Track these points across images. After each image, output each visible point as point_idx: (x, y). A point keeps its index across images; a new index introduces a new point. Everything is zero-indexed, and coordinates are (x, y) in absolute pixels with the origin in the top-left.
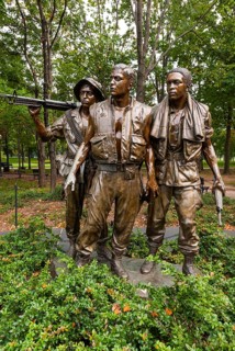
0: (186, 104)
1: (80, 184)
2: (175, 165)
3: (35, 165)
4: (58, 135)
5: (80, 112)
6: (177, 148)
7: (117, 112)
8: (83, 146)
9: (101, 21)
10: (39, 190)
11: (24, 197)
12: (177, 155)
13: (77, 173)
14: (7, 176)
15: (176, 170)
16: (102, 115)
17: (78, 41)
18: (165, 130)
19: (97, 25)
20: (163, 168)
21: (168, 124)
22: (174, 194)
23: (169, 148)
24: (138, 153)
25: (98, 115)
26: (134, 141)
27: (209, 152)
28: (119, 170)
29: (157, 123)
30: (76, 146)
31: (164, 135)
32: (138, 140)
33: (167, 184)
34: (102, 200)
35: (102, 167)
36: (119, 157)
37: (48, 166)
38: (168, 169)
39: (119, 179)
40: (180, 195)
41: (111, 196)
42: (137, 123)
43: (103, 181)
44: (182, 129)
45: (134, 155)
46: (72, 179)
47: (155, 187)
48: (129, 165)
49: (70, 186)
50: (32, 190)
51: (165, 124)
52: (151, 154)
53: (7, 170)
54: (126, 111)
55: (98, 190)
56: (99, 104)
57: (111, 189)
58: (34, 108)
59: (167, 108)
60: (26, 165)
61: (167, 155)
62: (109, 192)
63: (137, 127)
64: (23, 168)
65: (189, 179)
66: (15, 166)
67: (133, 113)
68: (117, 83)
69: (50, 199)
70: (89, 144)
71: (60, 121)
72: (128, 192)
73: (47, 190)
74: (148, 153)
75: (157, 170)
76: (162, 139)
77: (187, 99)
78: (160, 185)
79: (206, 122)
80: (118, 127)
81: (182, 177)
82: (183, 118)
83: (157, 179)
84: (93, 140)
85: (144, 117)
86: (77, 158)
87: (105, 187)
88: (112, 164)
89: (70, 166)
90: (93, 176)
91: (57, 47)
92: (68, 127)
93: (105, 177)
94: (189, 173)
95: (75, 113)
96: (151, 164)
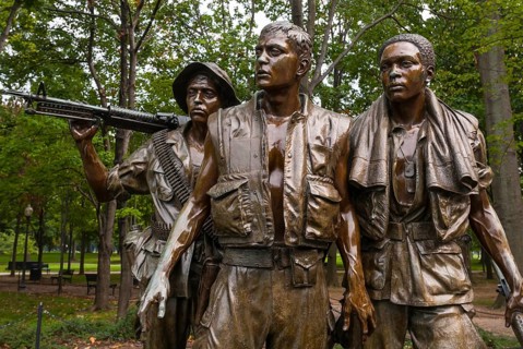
0: (428, 111)
1: (180, 300)
2: (411, 253)
3: (91, 266)
4: (134, 185)
5: (185, 135)
6: (413, 211)
7: (271, 127)
8: (189, 207)
9: (225, 14)
10: (95, 317)
11: (58, 332)
12: (414, 227)
13: (174, 272)
14: (35, 288)
15: (416, 263)
16: (238, 133)
17: (185, 44)
18: (384, 166)
19: (218, 20)
20: (382, 260)
21: (391, 153)
22: (412, 327)
23: (396, 211)
24: (324, 220)
25: (229, 133)
26: (314, 191)
27: (487, 221)
28: (276, 262)
29: (364, 153)
30: (173, 210)
31: (383, 179)
32: (323, 190)
33: (395, 299)
34: (235, 341)
35: (236, 257)
36: (280, 230)
37: (115, 269)
38: (393, 261)
39: (278, 286)
40: (429, 329)
41: (258, 331)
42: (320, 149)
43: (237, 291)
44: (425, 165)
45: (315, 224)
46: (160, 286)
47: (366, 308)
48: (301, 250)
49: (155, 304)
50: (81, 316)
51: (384, 154)
52: (352, 226)
53: (36, 276)
54: (292, 123)
55: (223, 316)
56: (231, 110)
57: (257, 314)
58: (82, 125)
59: (384, 121)
60: (75, 266)
61: (391, 227)
62: (252, 322)
63: (320, 159)
64: (69, 272)
65: (448, 287)
66: (54, 268)
67: (309, 129)
68: (274, 60)
69: (115, 337)
70: (205, 203)
71: (141, 155)
72: (299, 321)
73: (110, 318)
74: (344, 224)
75: (368, 264)
76: (377, 190)
77: (428, 101)
78: (375, 302)
79: (477, 151)
80: (276, 161)
81: (430, 281)
82: (422, 142)
83: (370, 287)
84: (214, 191)
85: (335, 138)
86: (176, 234)
87: (242, 307)
88: (261, 249)
89: (157, 256)
90: (213, 279)
91: (147, 52)
92: (157, 167)
93: (243, 284)
94: (446, 271)
95: (175, 137)
96: (354, 250)
